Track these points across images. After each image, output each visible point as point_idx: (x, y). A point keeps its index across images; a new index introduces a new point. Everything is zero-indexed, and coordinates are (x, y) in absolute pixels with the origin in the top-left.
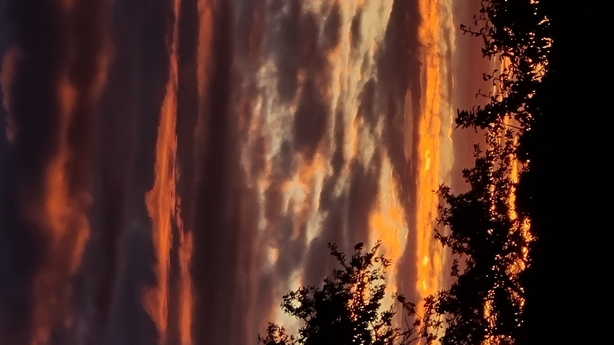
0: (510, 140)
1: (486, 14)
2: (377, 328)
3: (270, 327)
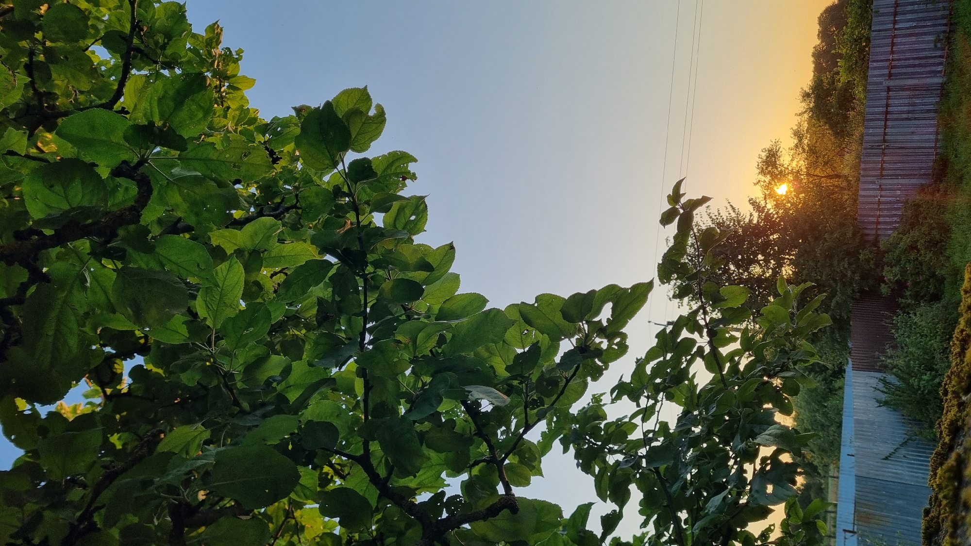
1: (801, 96)
3: (759, 155)
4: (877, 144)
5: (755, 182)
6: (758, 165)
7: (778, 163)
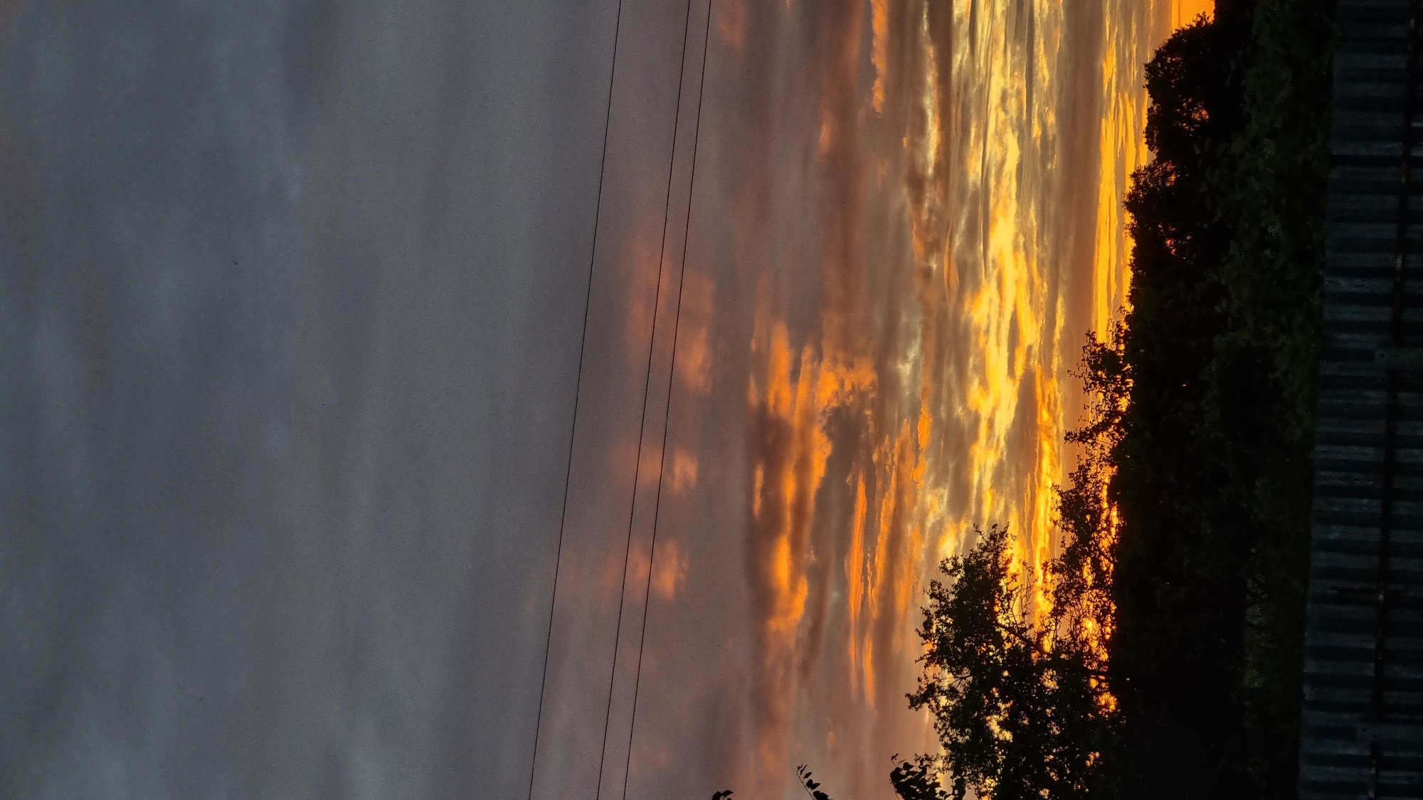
0: (1103, 452)
1: (1086, 362)
2: (1007, 584)
3: (932, 583)
4: (1358, 585)
5: (913, 692)
6: (928, 625)
7: (1001, 619)
